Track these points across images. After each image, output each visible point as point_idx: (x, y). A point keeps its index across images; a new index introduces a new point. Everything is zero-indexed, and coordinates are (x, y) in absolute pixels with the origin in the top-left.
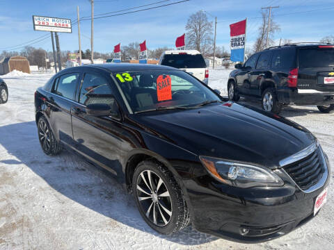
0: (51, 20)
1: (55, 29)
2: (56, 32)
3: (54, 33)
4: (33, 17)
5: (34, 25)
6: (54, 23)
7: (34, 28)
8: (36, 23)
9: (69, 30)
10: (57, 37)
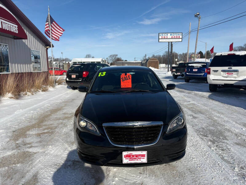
0: (169, 34)
1: (171, 40)
2: (171, 42)
3: (170, 43)
4: (159, 34)
5: (159, 39)
6: (171, 36)
7: (159, 41)
8: (160, 37)
9: (181, 40)
10: (172, 45)
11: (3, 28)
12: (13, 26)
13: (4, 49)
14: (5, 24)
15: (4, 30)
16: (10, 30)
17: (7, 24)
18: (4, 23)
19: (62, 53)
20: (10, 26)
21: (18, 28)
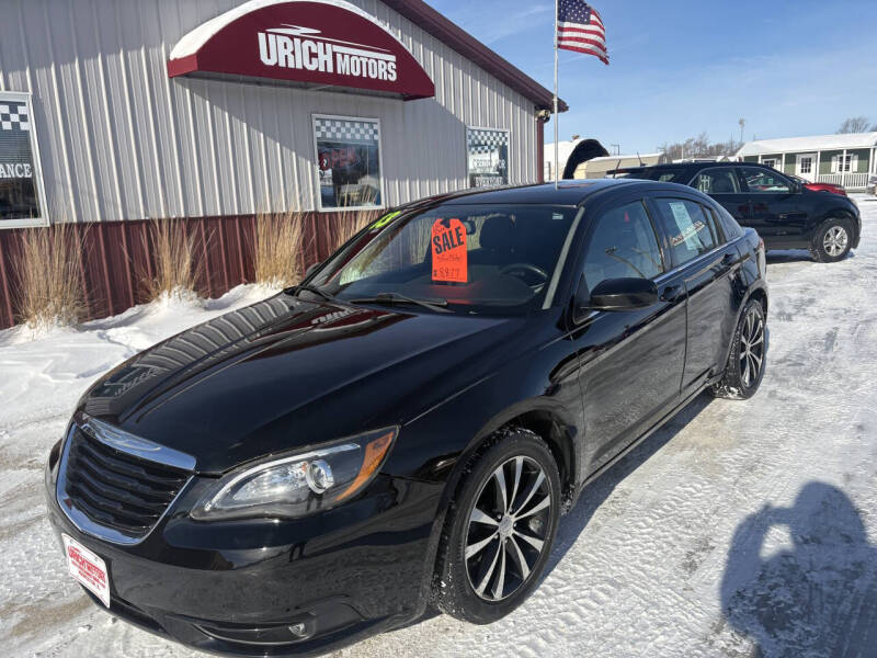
11: (339, 72)
12: (377, 60)
13: (362, 136)
14: (347, 57)
15: (344, 76)
16: (365, 75)
17: (353, 59)
18: (343, 55)
19: (741, 122)
20: (364, 61)
21: (396, 63)
